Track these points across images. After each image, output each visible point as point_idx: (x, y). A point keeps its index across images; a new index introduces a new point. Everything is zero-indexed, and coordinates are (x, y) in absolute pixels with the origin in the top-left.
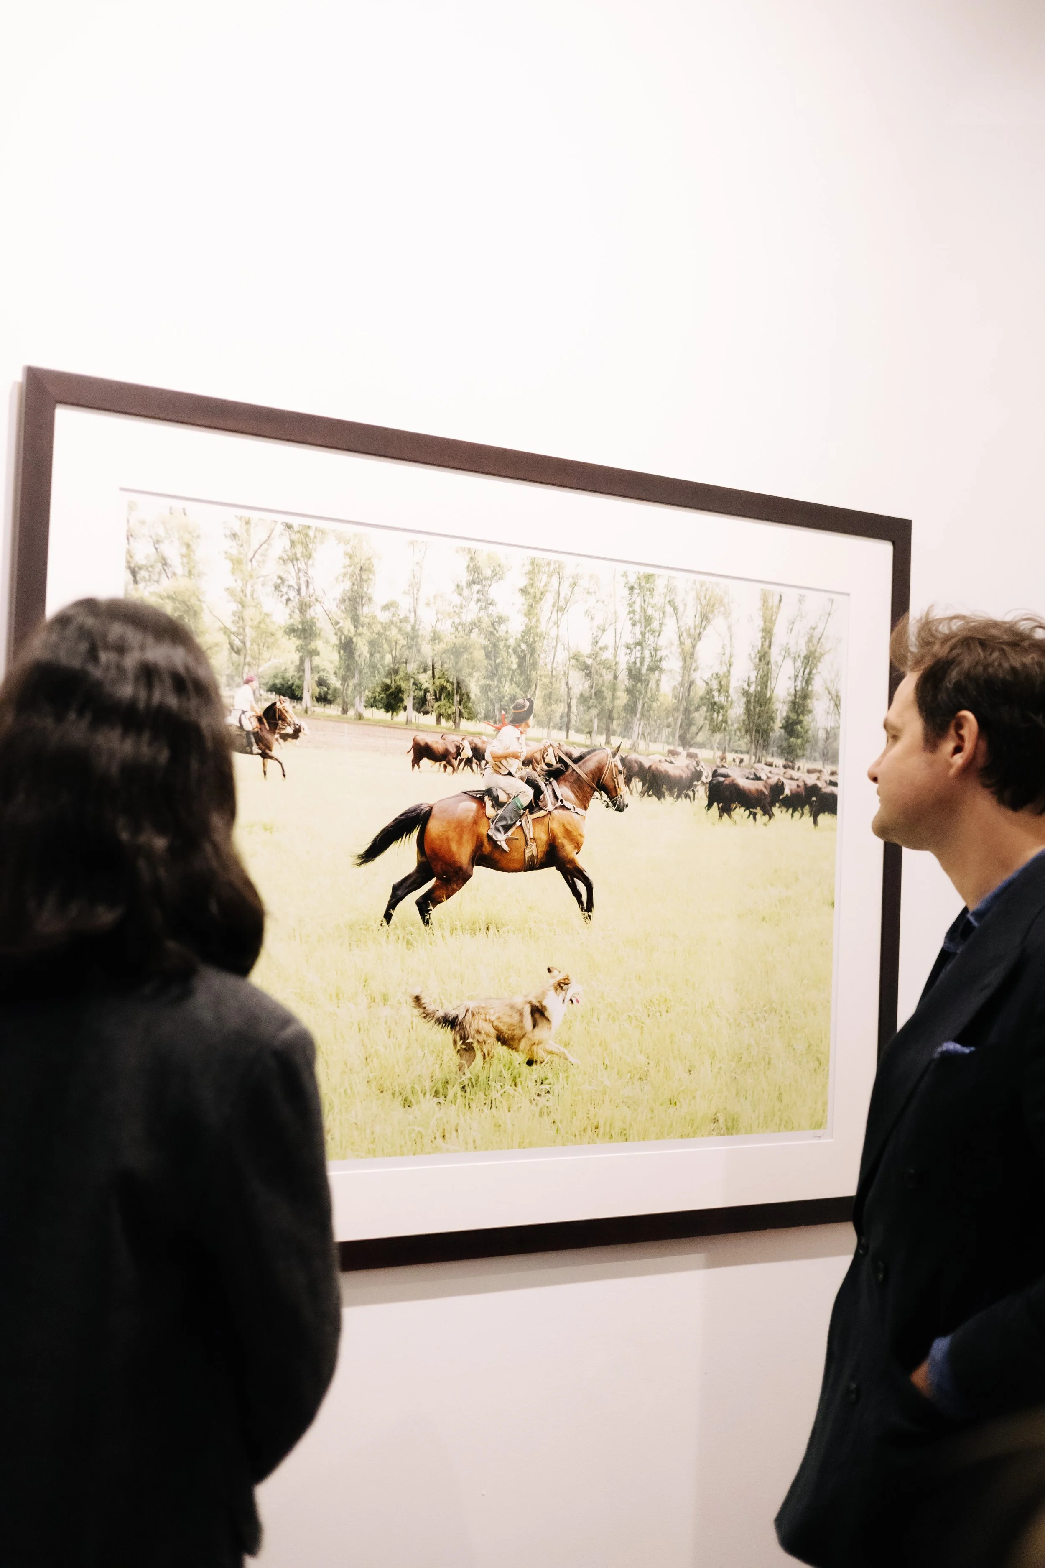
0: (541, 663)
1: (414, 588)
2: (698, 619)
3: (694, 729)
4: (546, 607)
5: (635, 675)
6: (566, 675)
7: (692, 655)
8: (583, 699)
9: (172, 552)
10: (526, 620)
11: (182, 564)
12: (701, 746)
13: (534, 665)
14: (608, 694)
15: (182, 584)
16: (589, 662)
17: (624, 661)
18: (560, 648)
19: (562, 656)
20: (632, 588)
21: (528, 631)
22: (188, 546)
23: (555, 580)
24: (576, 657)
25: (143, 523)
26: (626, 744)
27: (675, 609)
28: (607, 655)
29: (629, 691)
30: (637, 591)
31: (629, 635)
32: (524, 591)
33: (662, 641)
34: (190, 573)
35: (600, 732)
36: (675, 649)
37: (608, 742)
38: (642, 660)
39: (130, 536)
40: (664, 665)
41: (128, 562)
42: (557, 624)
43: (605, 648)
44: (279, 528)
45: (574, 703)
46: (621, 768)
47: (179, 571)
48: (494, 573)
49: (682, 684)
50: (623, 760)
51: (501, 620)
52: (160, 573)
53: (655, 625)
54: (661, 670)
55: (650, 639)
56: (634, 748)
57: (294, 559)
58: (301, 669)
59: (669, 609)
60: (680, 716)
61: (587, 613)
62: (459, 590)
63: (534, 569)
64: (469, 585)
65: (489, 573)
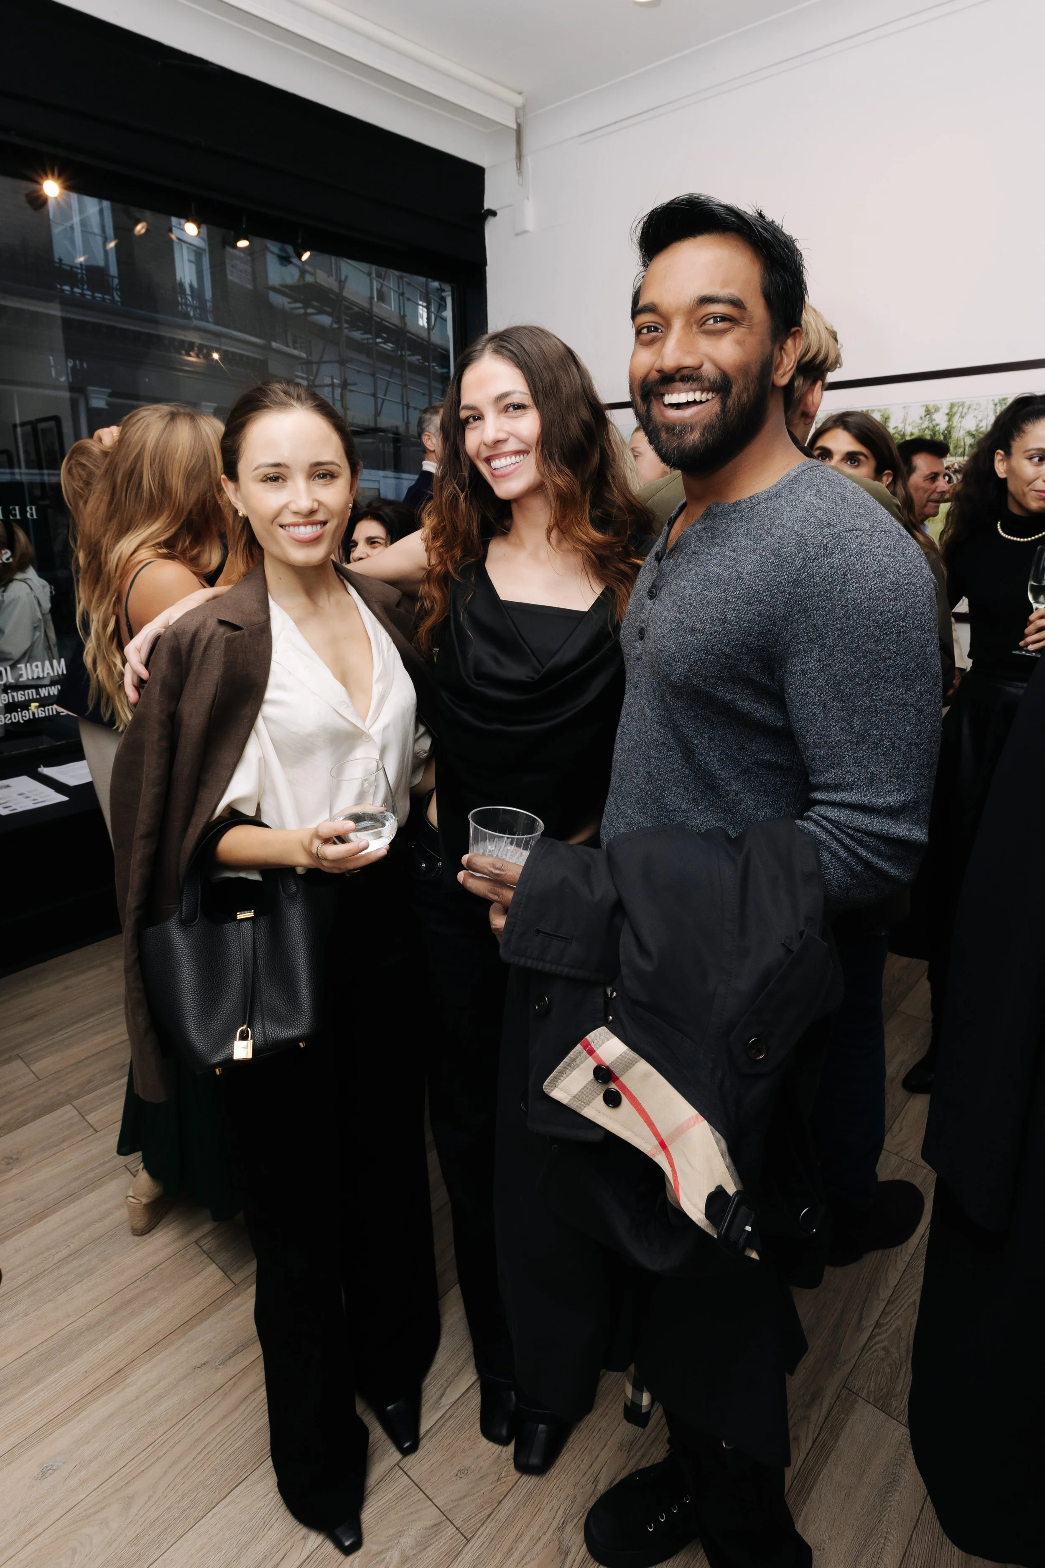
0: (953, 436)
1: (904, 420)
4: (956, 419)
6: (964, 439)
10: (948, 423)
13: (950, 437)
16: (974, 433)
18: (961, 430)
19: (962, 433)
21: (948, 427)
23: (961, 408)
24: (969, 432)
32: (947, 414)
42: (961, 422)
45: (967, 448)
48: (936, 410)
51: (937, 425)
61: (974, 416)
62: (921, 418)
63: (952, 406)
64: (925, 416)
65: (933, 411)
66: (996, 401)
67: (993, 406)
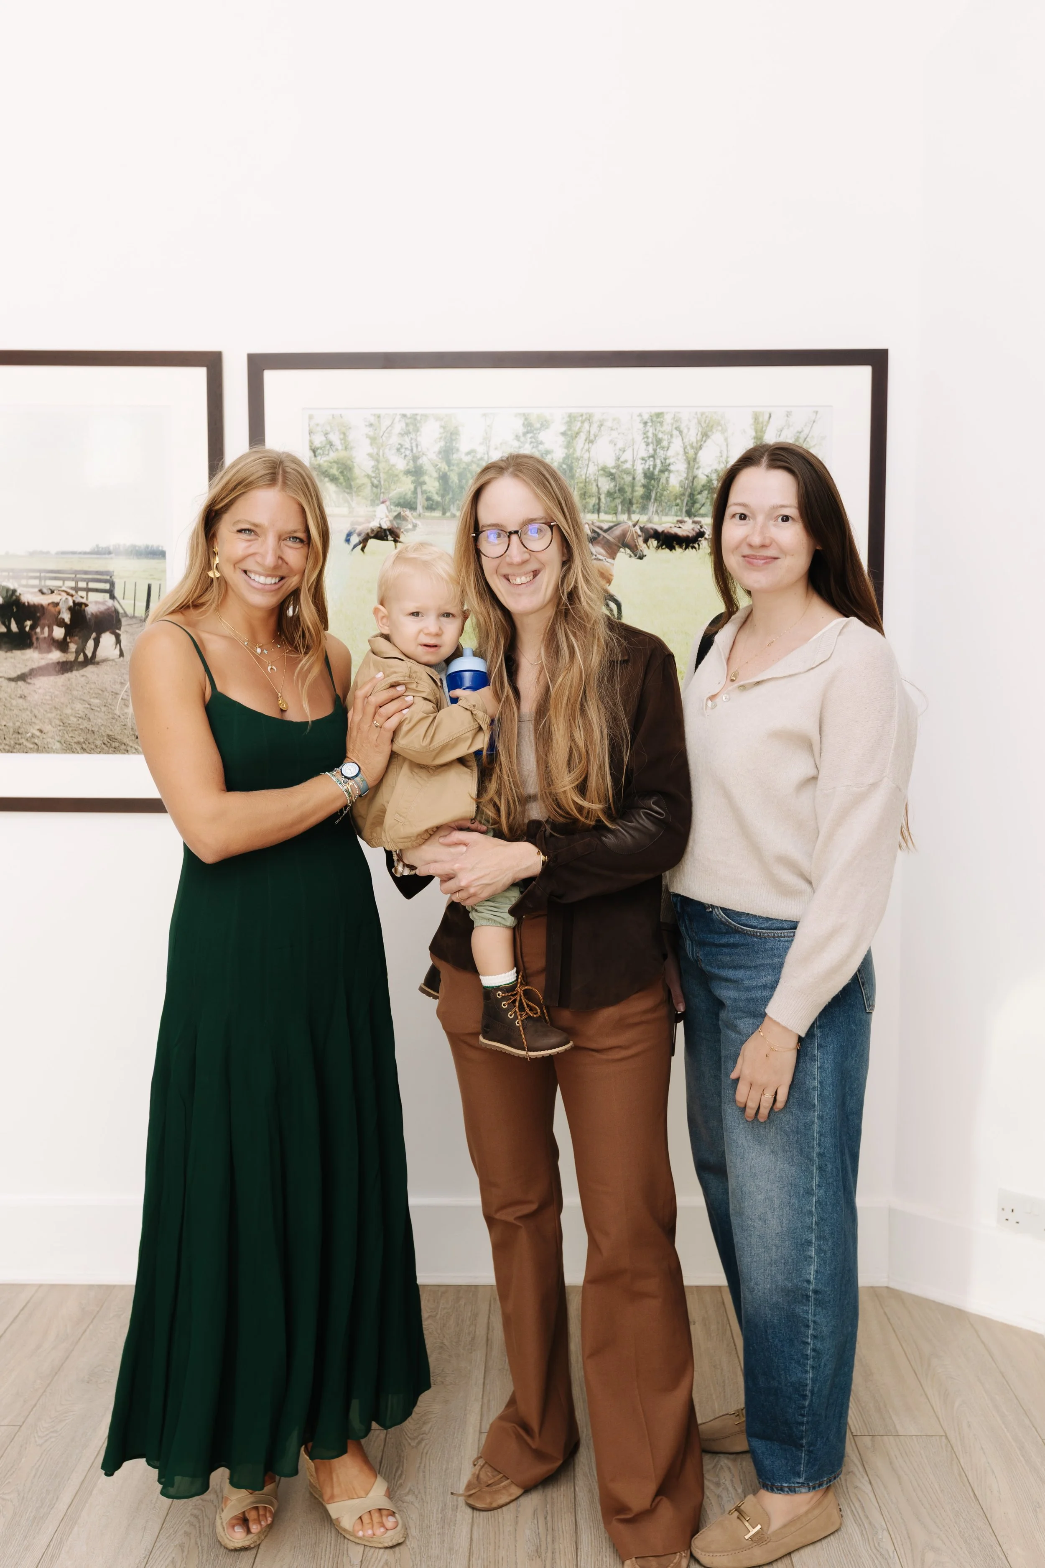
0: (577, 475)
1: (486, 440)
2: (699, 437)
3: (697, 506)
4: (580, 442)
5: (649, 476)
6: (596, 480)
7: (695, 460)
8: (609, 494)
9: (335, 438)
10: (565, 451)
11: (341, 444)
12: (703, 516)
14: (628, 490)
15: (342, 454)
16: (613, 471)
17: (640, 468)
18: (591, 465)
19: (592, 469)
20: (645, 423)
21: (567, 457)
22: (344, 434)
23: (586, 425)
24: (604, 469)
25: (317, 425)
26: (644, 518)
27: (681, 432)
28: (628, 466)
29: (644, 486)
30: (650, 424)
31: (643, 451)
32: (564, 434)
33: (670, 453)
34: (346, 448)
35: (623, 512)
36: (682, 457)
37: (629, 518)
38: (655, 466)
39: (311, 433)
40: (672, 468)
41: (311, 446)
42: (588, 451)
43: (626, 461)
44: (398, 418)
45: (603, 497)
46: (639, 533)
47: (340, 447)
48: (542, 425)
49: (687, 479)
50: (641, 529)
52: (329, 450)
53: (665, 443)
54: (670, 471)
55: (661, 453)
56: (650, 521)
57: (408, 433)
58: (415, 492)
59: (675, 433)
60: (686, 499)
61: (611, 442)
62: (517, 438)
63: (571, 419)
64: (525, 434)
65: (538, 425)
66: (646, 417)
67: (642, 425)
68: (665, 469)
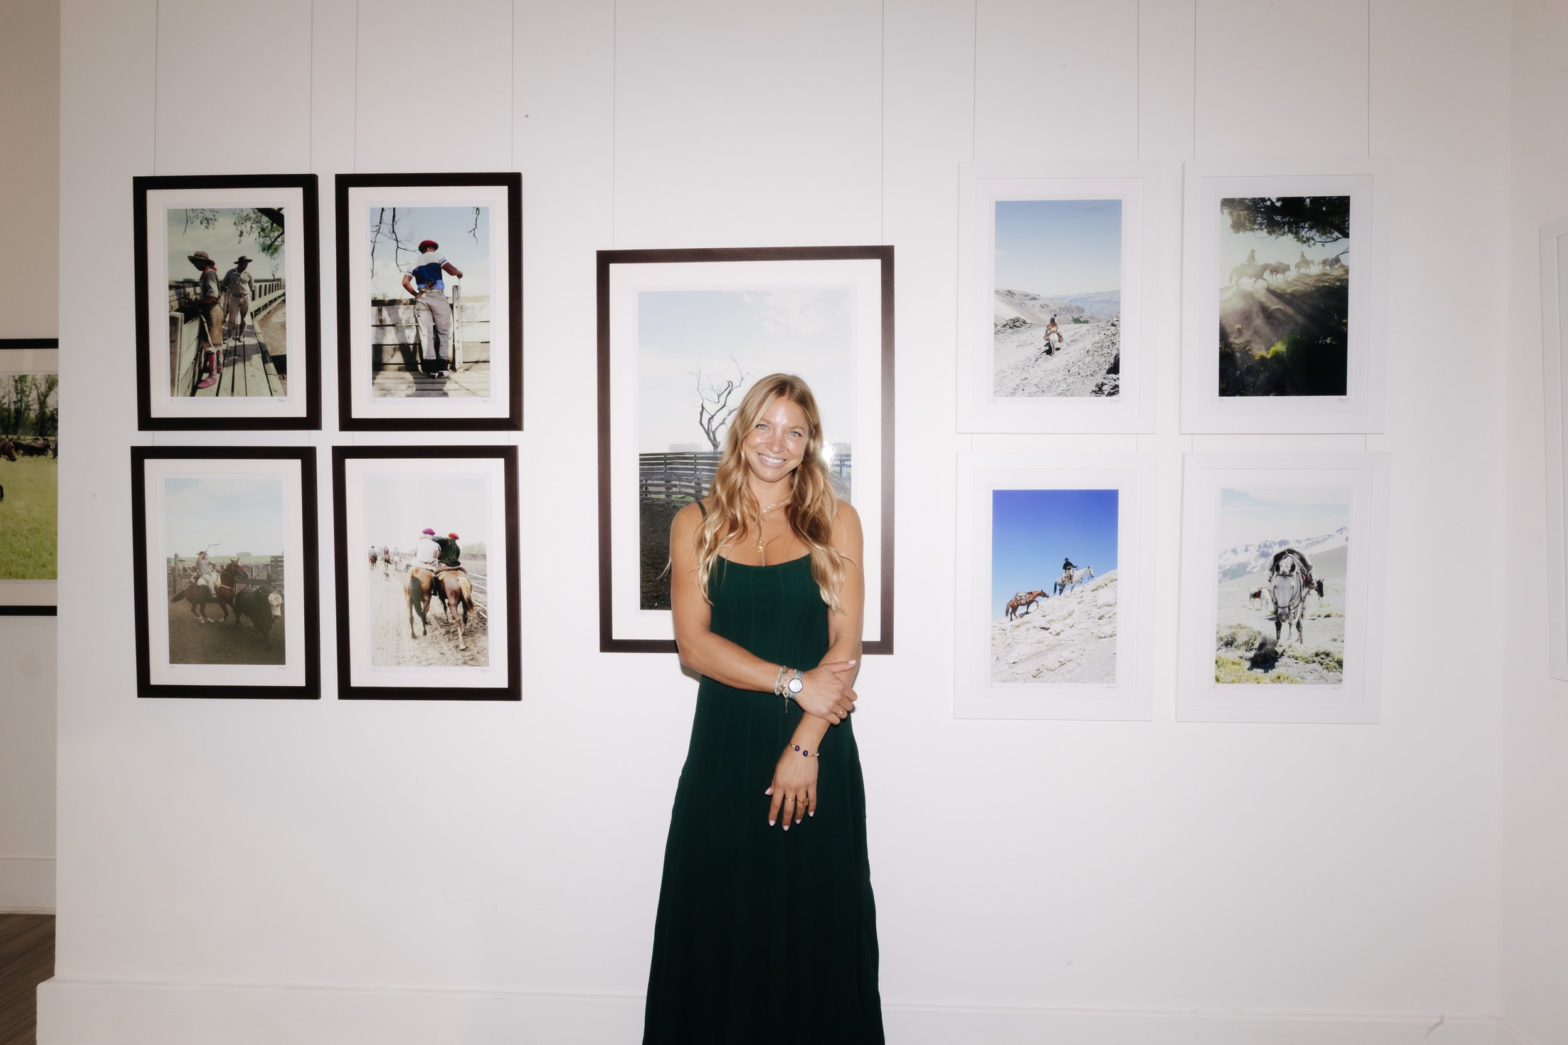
2: (47, 389)
3: (46, 430)
5: (18, 412)
7: (44, 402)
12: (49, 436)
14: (6, 420)
17: (13, 407)
20: (16, 381)
26: (15, 437)
27: (36, 386)
29: (15, 418)
30: (18, 382)
31: (14, 398)
33: (30, 399)
36: (37, 401)
37: (7, 437)
38: (21, 407)
40: (31, 407)
46: (13, 445)
49: (39, 414)
50: (13, 443)
53: (27, 393)
54: (30, 410)
55: (25, 399)
56: (18, 438)
59: (33, 387)
60: (39, 425)
68: (28, 408)
